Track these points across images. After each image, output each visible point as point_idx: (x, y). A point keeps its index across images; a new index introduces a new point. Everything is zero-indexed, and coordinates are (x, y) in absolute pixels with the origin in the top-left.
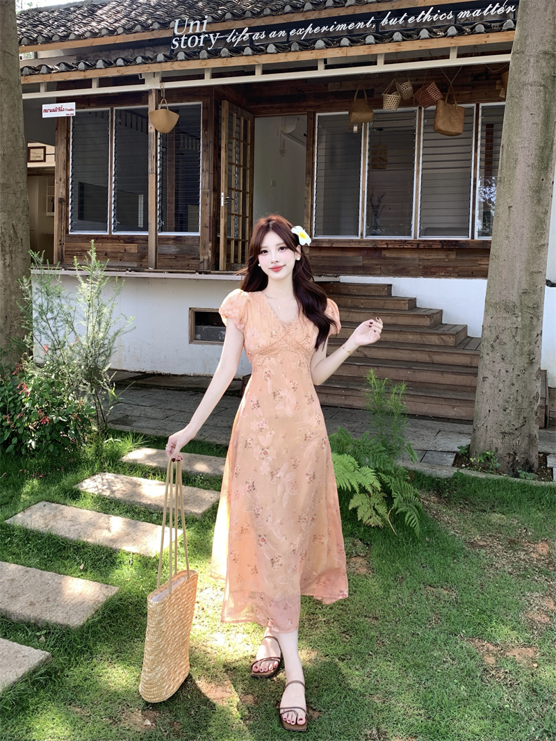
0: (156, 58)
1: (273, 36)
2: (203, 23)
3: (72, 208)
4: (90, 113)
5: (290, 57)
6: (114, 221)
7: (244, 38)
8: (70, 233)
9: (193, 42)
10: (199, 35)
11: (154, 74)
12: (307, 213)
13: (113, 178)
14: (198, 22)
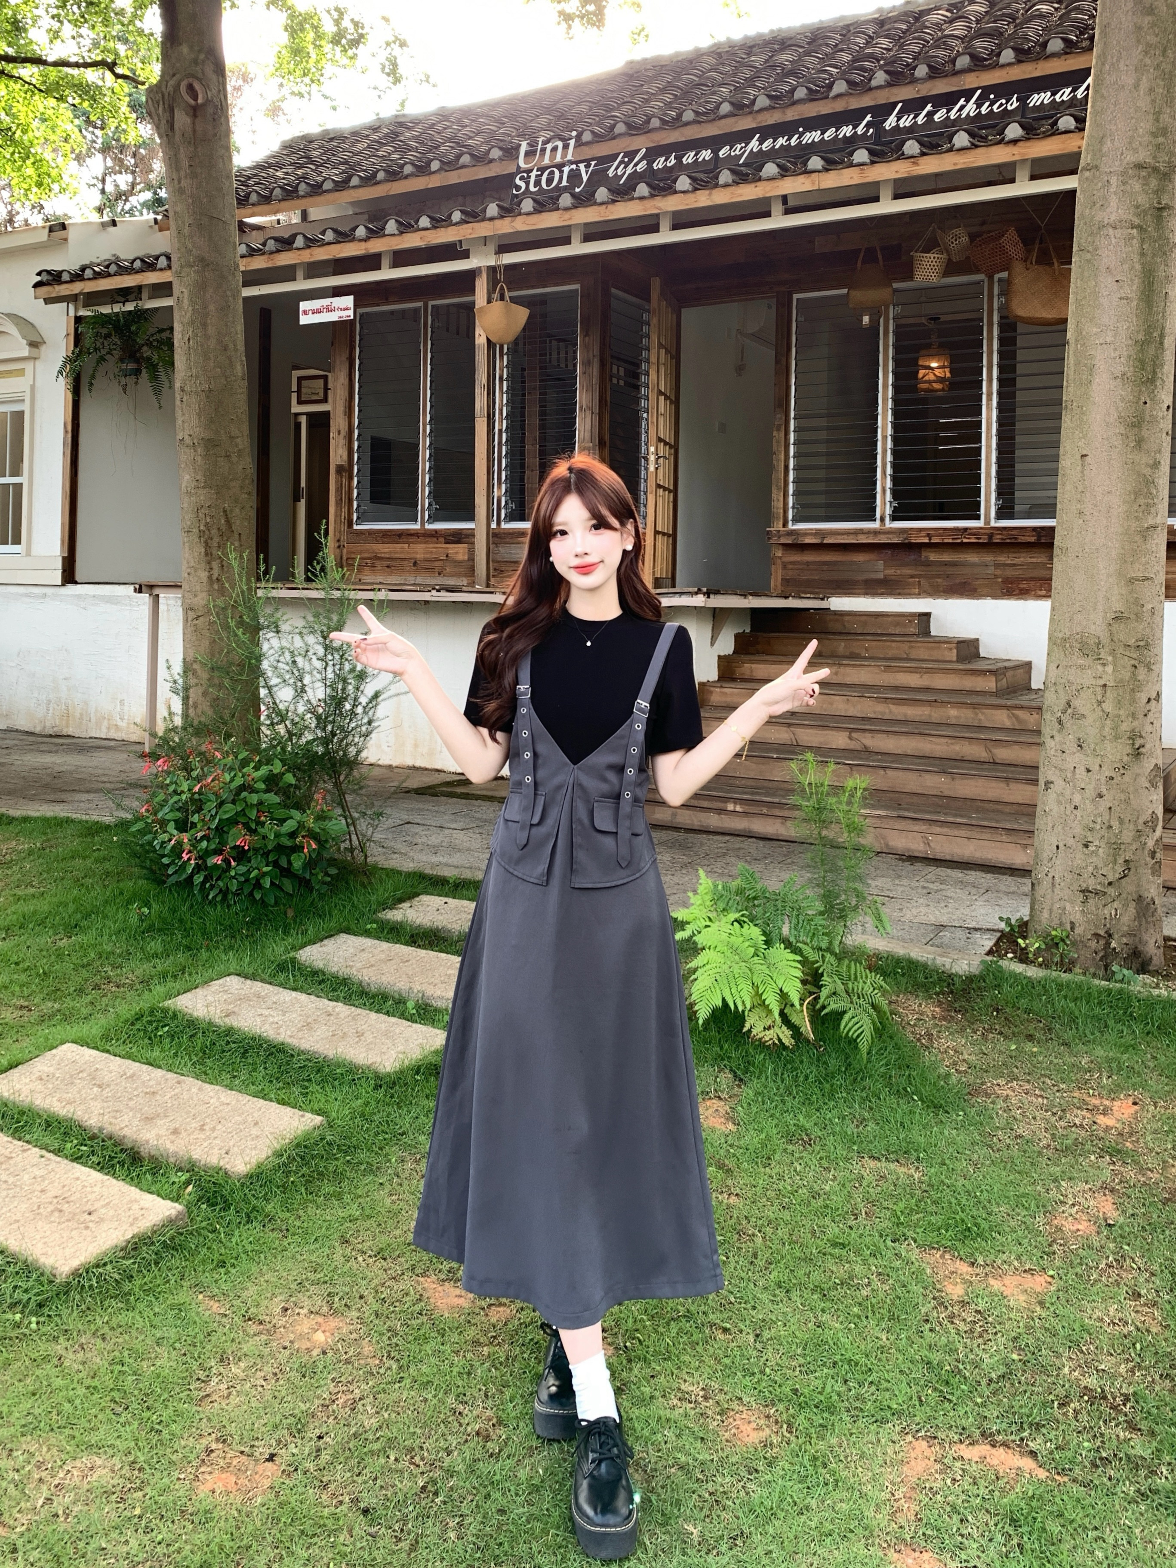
0: (484, 210)
1: (690, 161)
2: (568, 145)
3: (359, 482)
4: (392, 312)
5: (720, 197)
6: (430, 504)
7: (638, 168)
8: (355, 527)
9: (550, 181)
10: (560, 167)
11: (485, 240)
12: (778, 479)
13: (428, 427)
14: (560, 144)
